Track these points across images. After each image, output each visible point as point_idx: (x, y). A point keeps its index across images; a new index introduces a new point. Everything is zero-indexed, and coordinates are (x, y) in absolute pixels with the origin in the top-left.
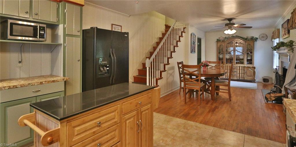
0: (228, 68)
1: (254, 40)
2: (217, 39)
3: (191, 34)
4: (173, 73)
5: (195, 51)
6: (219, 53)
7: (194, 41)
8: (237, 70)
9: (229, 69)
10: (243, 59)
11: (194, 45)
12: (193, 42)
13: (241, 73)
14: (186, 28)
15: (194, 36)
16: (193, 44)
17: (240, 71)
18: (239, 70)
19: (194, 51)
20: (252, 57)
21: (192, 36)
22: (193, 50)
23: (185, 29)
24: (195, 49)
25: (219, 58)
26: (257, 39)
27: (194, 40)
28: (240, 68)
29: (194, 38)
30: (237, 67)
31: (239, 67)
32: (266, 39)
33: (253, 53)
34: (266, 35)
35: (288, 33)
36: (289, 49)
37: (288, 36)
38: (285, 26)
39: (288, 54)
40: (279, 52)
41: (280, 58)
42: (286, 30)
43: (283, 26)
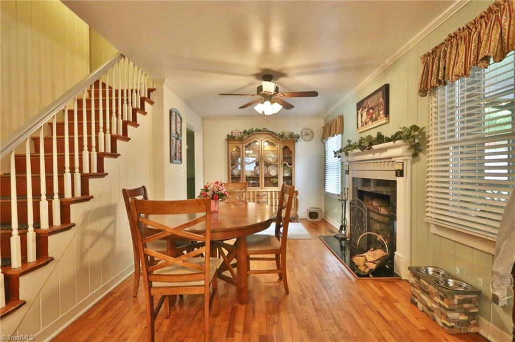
0: (277, 197)
1: (294, 138)
2: (228, 135)
3: (171, 112)
4: (112, 227)
5: (181, 159)
6: (232, 165)
7: (179, 132)
8: (267, 199)
9: (278, 199)
10: (276, 177)
11: (179, 141)
12: (176, 133)
13: (274, 204)
14: (155, 90)
15: (179, 119)
16: (177, 139)
17: (272, 202)
18: (271, 198)
19: (178, 157)
20: (291, 171)
21: (173, 118)
22: (176, 155)
23: (151, 93)
24: (181, 153)
25: (232, 175)
26: (298, 137)
27: (178, 129)
28: (272, 194)
29: (179, 125)
30: (268, 194)
31: (271, 192)
32: (312, 138)
33: (293, 164)
34: (312, 132)
35: (387, 113)
36: (406, 147)
37: (384, 121)
38: (371, 103)
39: (400, 159)
40: (350, 159)
41: (350, 172)
42: (376, 109)
43: (365, 104)
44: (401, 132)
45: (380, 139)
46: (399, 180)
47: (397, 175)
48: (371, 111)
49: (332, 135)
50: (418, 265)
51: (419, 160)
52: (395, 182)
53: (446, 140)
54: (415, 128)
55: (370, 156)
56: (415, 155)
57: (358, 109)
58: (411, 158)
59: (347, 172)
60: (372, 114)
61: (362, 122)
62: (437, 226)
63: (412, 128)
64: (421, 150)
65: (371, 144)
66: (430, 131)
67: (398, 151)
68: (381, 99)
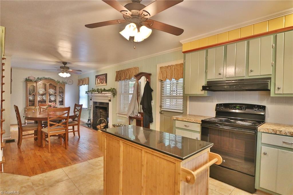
2: (26, 78)
20: (63, 98)
25: (29, 100)
26: (66, 83)
32: (73, 84)
33: (64, 95)
34: (73, 81)
35: (106, 82)
36: (112, 94)
37: (105, 85)
38: (101, 77)
39: (110, 97)
40: (92, 95)
41: (92, 100)
42: (103, 80)
43: (99, 77)
44: (110, 89)
45: (105, 90)
46: (110, 103)
47: (109, 101)
48: (101, 80)
49: (84, 84)
50: (114, 124)
51: (115, 97)
52: (109, 103)
53: (121, 93)
54: (114, 89)
55: (101, 95)
56: (114, 96)
57: (96, 78)
58: (113, 97)
59: (91, 100)
60: (101, 81)
61: (97, 83)
62: (118, 114)
63: (113, 88)
64: (115, 95)
65: (102, 91)
66: (118, 90)
67: (110, 95)
68: (105, 78)
